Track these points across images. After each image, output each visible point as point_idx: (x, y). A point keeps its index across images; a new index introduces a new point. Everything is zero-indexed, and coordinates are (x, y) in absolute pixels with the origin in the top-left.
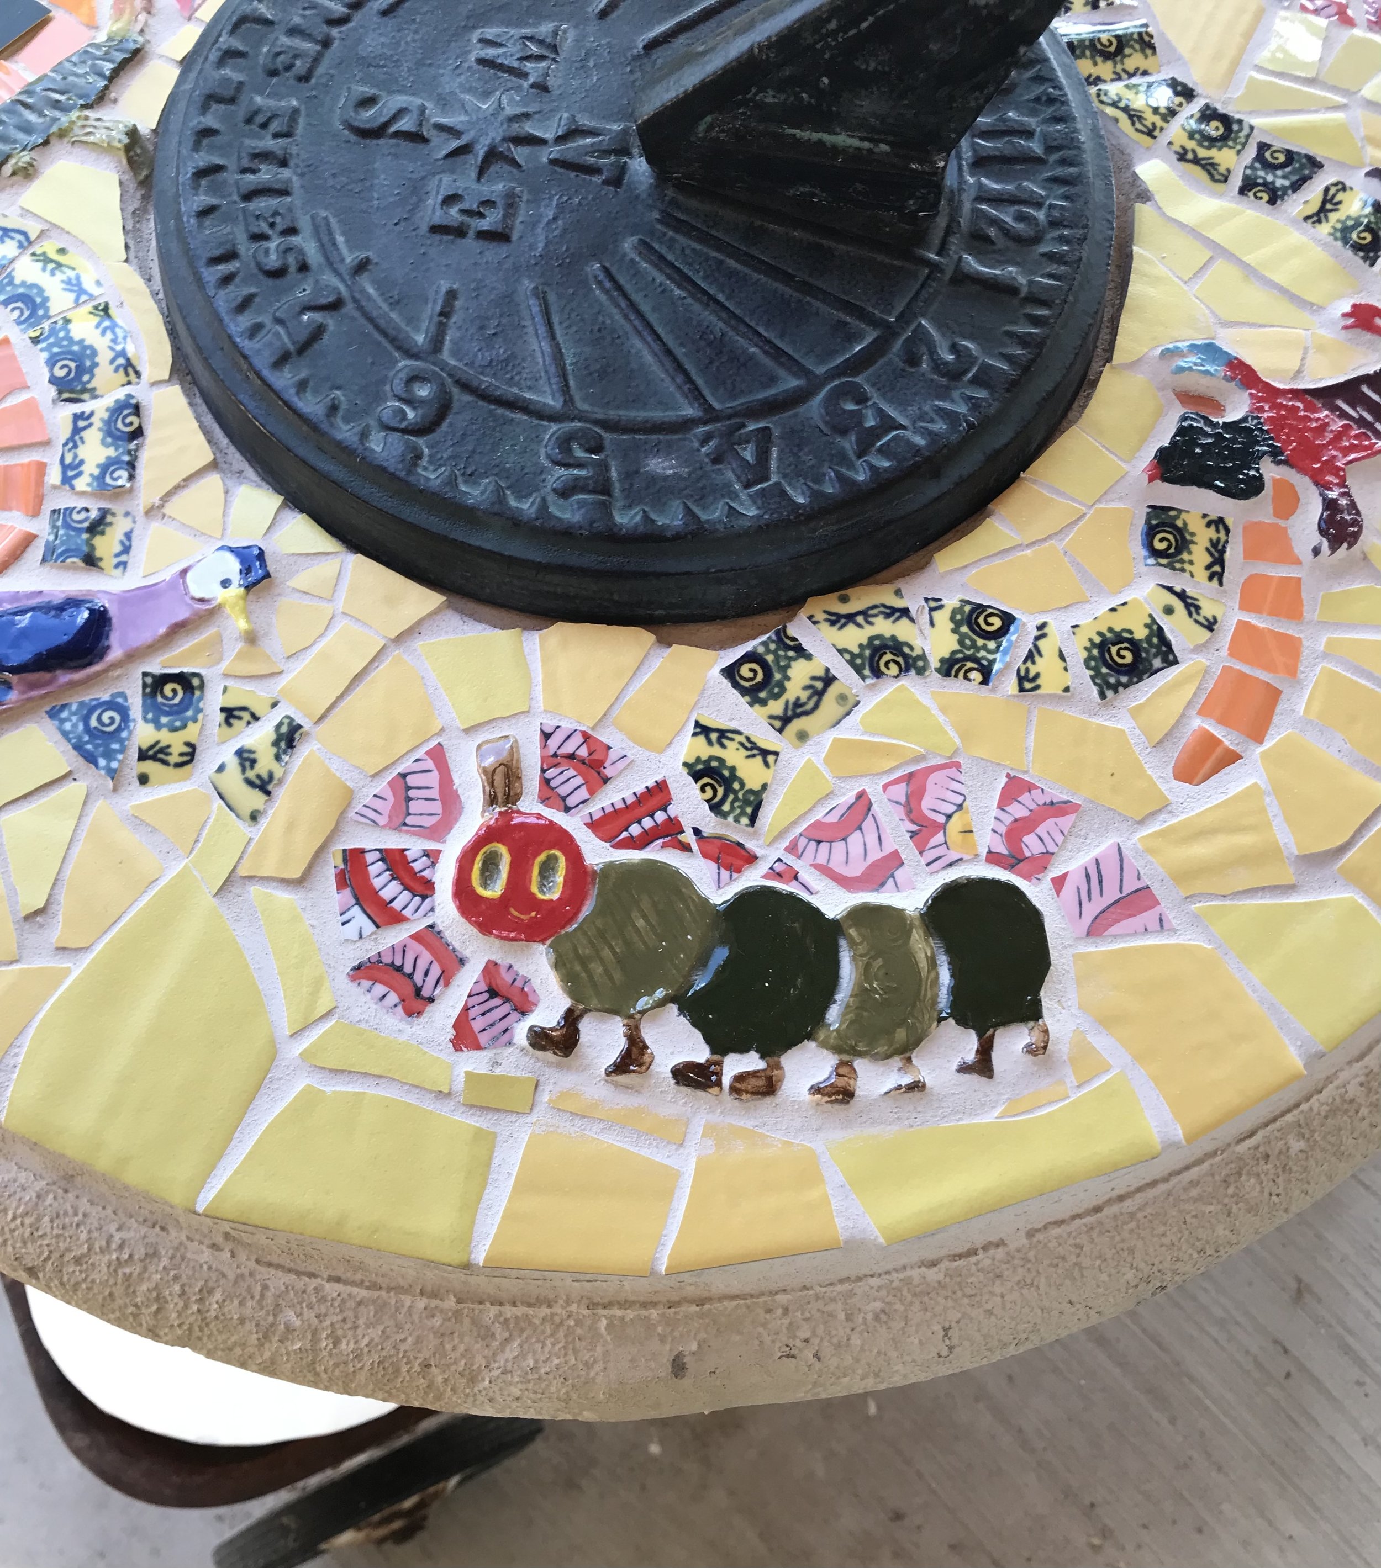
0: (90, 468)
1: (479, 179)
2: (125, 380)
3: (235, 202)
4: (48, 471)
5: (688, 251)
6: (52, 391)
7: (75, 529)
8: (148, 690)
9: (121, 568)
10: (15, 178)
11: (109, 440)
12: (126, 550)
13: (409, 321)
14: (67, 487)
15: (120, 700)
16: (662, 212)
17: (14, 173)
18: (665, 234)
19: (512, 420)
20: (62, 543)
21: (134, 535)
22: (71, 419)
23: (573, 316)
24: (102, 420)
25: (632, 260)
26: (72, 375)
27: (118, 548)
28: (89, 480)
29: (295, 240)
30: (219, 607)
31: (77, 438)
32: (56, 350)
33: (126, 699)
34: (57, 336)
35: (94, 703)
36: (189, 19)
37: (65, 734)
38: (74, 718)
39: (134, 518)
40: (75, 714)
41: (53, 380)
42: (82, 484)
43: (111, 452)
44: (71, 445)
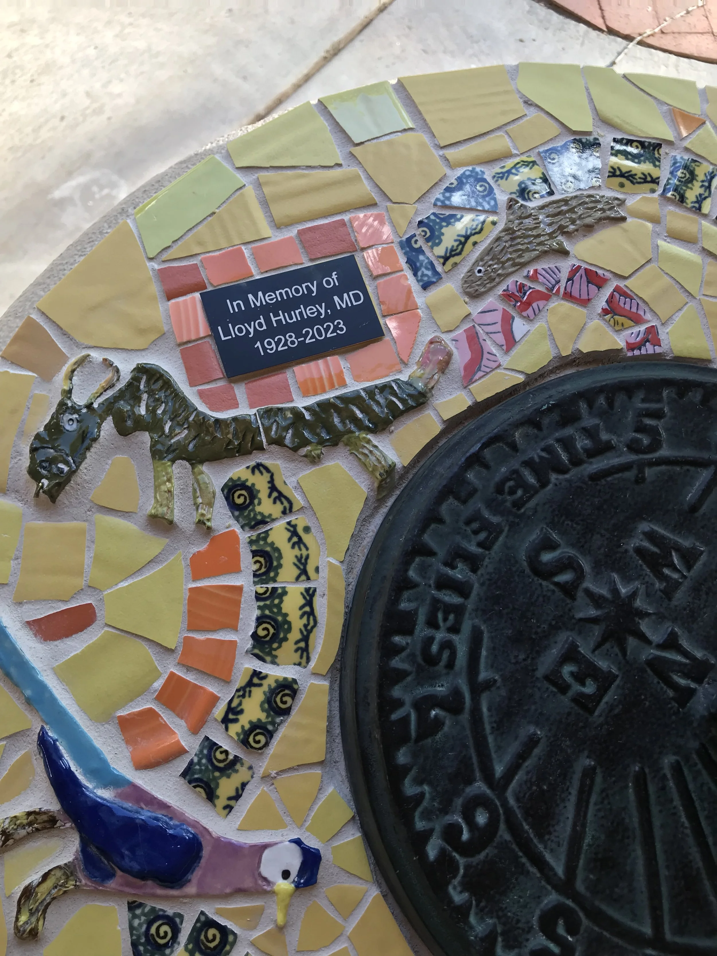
0: (244, 720)
1: (594, 651)
2: (297, 660)
3: (430, 586)
4: (218, 704)
5: (705, 788)
6: (249, 644)
7: (212, 764)
8: (198, 925)
9: (228, 810)
10: (305, 459)
11: (266, 706)
12: (237, 797)
13: (499, 748)
14: (224, 726)
15: (178, 920)
16: (703, 745)
17: (305, 456)
18: (696, 765)
19: (528, 872)
20: (200, 771)
21: (248, 787)
22: (250, 673)
23: (606, 802)
24: (269, 686)
25: (665, 776)
26: (268, 639)
27: (233, 793)
28: (239, 730)
29: (455, 638)
30: (273, 893)
31: (248, 689)
32: (267, 612)
33: (182, 923)
34: (272, 602)
35: (161, 913)
36: (465, 388)
37: (132, 928)
38: (143, 918)
39: (254, 773)
40: (144, 915)
41: (255, 636)
42: (235, 729)
43: (263, 716)
44: (241, 693)
